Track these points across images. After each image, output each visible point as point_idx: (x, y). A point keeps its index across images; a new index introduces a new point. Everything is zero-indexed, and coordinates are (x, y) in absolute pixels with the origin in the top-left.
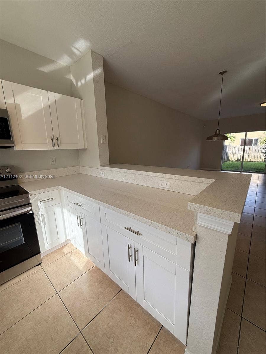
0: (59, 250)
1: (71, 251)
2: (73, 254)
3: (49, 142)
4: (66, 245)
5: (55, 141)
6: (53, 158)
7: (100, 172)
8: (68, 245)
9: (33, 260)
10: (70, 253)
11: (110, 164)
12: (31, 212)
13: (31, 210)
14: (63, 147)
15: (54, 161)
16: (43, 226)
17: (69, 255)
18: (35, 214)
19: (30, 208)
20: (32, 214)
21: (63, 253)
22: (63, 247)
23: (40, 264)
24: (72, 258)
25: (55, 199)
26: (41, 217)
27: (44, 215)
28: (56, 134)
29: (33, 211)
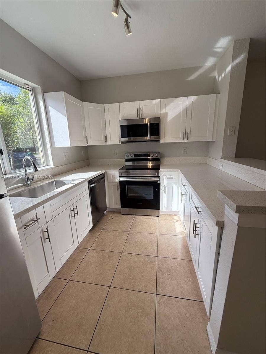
0: (172, 215)
1: (178, 220)
2: (178, 222)
3: (181, 136)
4: (177, 215)
5: (186, 135)
6: (185, 149)
7: (220, 164)
8: (178, 216)
9: (155, 212)
10: (176, 221)
11: (236, 157)
12: (159, 182)
13: (159, 181)
14: (191, 140)
15: (186, 151)
16: (164, 194)
17: (175, 221)
18: (161, 184)
19: (158, 179)
20: (159, 184)
21: (173, 218)
22: (175, 215)
23: (158, 216)
24: (176, 224)
25: (175, 178)
26: (164, 187)
27: (166, 187)
28: (188, 130)
29: (160, 182)
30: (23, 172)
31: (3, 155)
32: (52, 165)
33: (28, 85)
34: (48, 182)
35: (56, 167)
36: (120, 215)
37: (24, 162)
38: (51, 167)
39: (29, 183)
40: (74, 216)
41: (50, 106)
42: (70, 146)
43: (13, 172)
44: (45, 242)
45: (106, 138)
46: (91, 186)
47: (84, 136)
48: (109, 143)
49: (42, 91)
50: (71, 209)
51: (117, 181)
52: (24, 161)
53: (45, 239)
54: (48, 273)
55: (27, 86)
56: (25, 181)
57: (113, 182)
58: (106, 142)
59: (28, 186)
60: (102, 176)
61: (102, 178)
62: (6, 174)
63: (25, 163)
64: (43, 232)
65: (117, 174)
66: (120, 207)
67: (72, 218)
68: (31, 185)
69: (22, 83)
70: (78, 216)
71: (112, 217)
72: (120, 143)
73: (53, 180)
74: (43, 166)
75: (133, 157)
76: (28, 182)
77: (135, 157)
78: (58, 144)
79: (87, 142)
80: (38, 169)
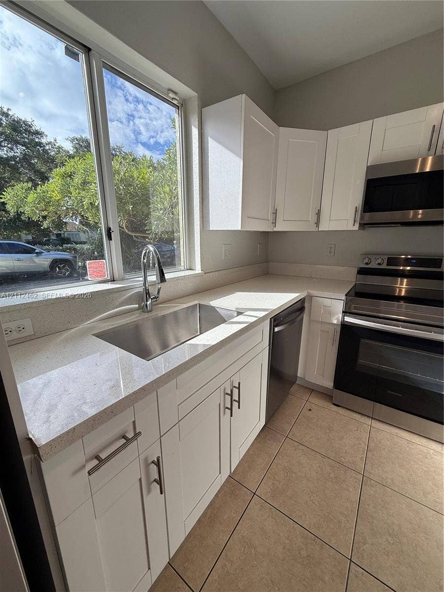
30: (141, 279)
31: (111, 240)
32: (198, 270)
33: (175, 93)
34: (185, 306)
35: (205, 273)
36: (329, 404)
37: (144, 259)
38: (197, 272)
39: (148, 303)
40: (231, 409)
41: (211, 137)
42: (240, 229)
43: (127, 276)
44: (149, 491)
45: (319, 214)
46: (276, 329)
47: (271, 211)
48: (324, 226)
49: (198, 105)
50: (225, 389)
51: (335, 322)
52: (145, 255)
53: (149, 484)
54: (149, 569)
55: (171, 95)
56: (142, 299)
57: (322, 322)
58: (317, 223)
59: (146, 311)
60: (298, 306)
61: (298, 309)
62: (114, 281)
63: (145, 261)
64: (147, 466)
65: (339, 306)
66: (332, 384)
67: (224, 413)
68: (150, 311)
69: (164, 87)
70: (239, 408)
71: (308, 406)
72: (356, 227)
73: (196, 302)
74: (182, 268)
75: (384, 266)
76: (147, 301)
77: (388, 265)
78: (215, 225)
79: (275, 223)
80: (167, 276)
